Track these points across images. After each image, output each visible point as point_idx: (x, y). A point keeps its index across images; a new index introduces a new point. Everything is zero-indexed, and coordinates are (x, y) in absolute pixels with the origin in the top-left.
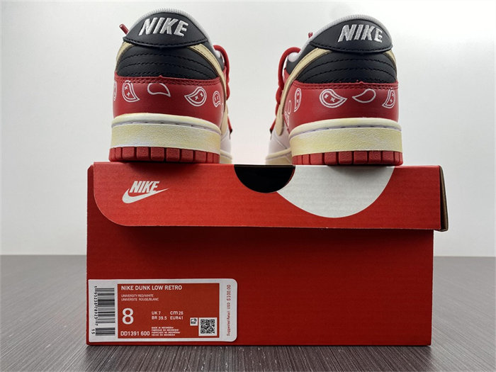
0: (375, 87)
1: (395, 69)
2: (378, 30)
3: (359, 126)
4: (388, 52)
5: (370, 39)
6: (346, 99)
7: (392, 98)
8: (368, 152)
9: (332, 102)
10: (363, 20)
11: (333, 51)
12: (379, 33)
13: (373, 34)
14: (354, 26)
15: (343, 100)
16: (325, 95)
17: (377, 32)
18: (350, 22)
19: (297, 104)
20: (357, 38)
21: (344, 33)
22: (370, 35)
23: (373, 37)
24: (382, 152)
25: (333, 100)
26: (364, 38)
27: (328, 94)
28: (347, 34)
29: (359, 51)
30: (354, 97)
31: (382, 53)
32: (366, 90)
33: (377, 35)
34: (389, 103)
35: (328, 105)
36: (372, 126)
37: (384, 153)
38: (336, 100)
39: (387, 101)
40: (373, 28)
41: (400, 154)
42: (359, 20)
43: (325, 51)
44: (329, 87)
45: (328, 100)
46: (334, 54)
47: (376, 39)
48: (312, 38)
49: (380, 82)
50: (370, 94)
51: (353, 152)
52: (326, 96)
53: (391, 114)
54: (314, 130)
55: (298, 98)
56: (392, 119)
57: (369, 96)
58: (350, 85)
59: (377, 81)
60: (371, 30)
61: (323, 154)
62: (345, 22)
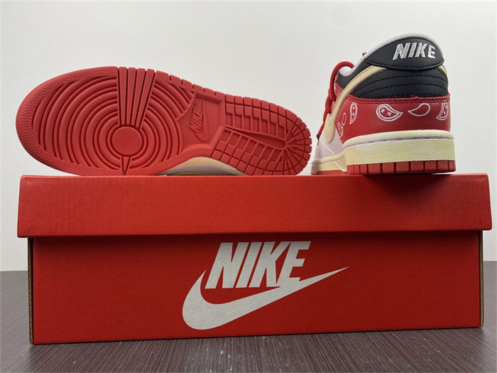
0: (428, 101)
1: (447, 82)
2: (431, 47)
3: (415, 138)
4: (441, 67)
5: (424, 56)
6: (402, 113)
7: (445, 110)
8: (424, 162)
9: (388, 116)
10: (416, 38)
11: (388, 68)
12: (432, 50)
13: (426, 50)
14: (408, 45)
15: (399, 114)
16: (381, 110)
17: (430, 49)
18: (403, 41)
19: (353, 117)
20: (411, 55)
21: (399, 51)
22: (423, 53)
23: (426, 54)
24: (437, 161)
25: (389, 114)
26: (417, 55)
27: (385, 108)
28: (401, 52)
29: (414, 69)
30: (409, 112)
31: (434, 68)
32: (421, 105)
33: (430, 52)
34: (443, 115)
35: (385, 119)
36: (427, 138)
37: (439, 163)
38: (393, 115)
39: (440, 114)
40: (425, 45)
41: (453, 162)
42: (413, 38)
43: (381, 68)
44: (385, 102)
45: (385, 114)
46: (390, 71)
47: (430, 56)
48: (366, 56)
49: (434, 96)
50: (425, 108)
51: (410, 162)
52: (383, 111)
53: (444, 125)
54: (372, 142)
55: (354, 111)
56: (445, 130)
57: (424, 109)
58: (405, 100)
59: (431, 95)
60: (424, 47)
61: (381, 164)
62: (399, 40)
